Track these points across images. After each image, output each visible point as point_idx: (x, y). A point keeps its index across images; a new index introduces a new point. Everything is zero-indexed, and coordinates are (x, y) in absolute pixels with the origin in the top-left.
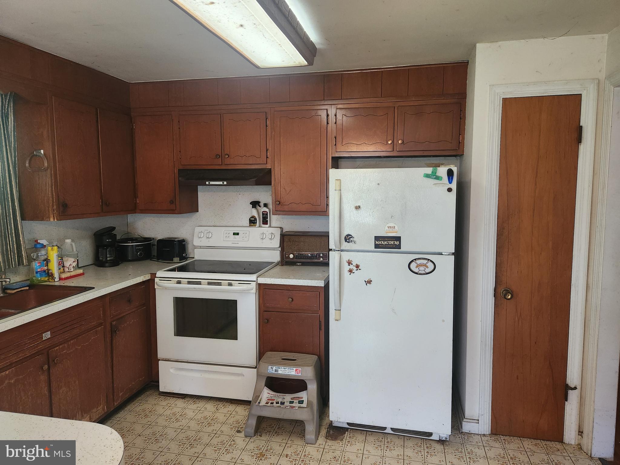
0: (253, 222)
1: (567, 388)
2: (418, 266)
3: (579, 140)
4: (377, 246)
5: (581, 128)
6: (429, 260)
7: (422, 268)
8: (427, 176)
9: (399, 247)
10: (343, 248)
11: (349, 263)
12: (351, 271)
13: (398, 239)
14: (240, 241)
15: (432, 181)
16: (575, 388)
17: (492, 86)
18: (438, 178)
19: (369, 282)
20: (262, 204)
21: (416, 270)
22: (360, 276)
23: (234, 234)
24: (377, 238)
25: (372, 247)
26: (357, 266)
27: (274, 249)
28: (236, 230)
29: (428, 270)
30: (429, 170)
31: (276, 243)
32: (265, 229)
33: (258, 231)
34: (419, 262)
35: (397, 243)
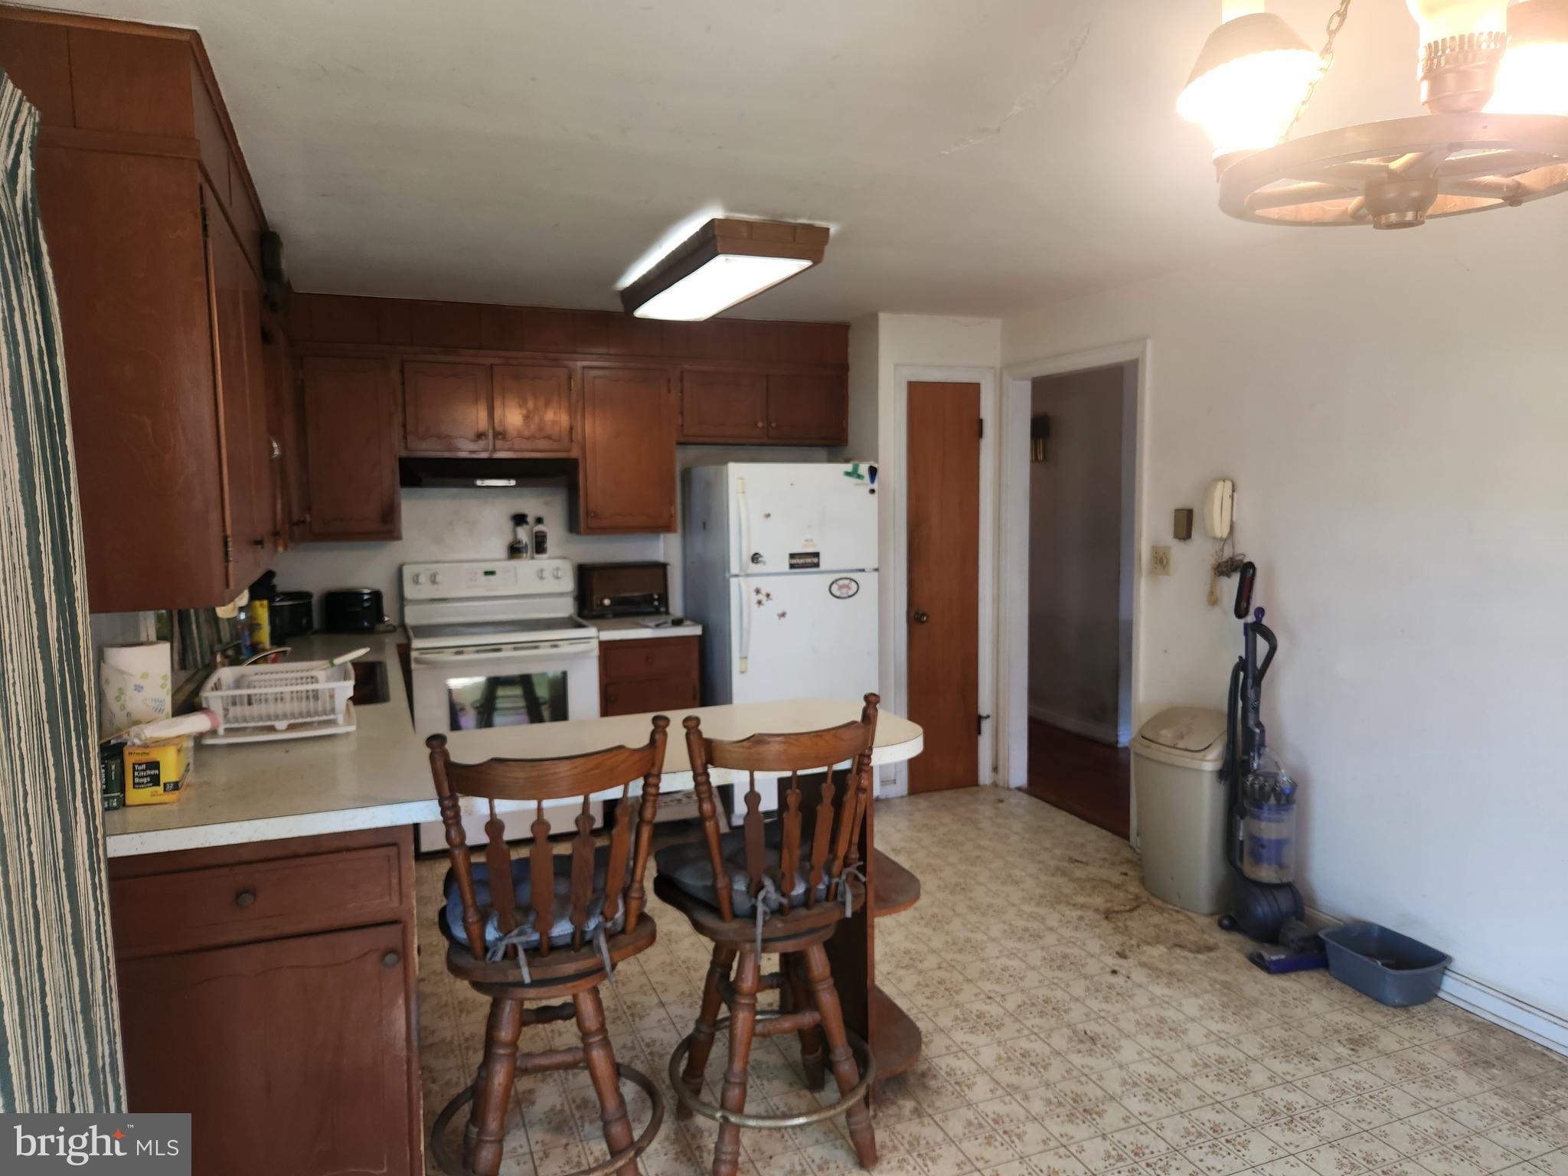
0: (515, 550)
1: (980, 718)
2: (841, 587)
3: (980, 434)
4: (792, 566)
5: (981, 420)
6: (851, 579)
7: (844, 590)
8: (848, 474)
9: (817, 565)
10: (749, 571)
11: (758, 591)
12: (760, 602)
13: (817, 555)
14: (498, 586)
15: (853, 480)
16: (988, 717)
17: (896, 366)
18: (860, 477)
19: (783, 615)
20: (530, 519)
21: (837, 593)
22: (771, 608)
23: (487, 573)
24: (792, 556)
25: (786, 567)
26: (768, 595)
27: (561, 595)
28: (489, 567)
29: (851, 592)
30: (849, 467)
31: (568, 584)
32: (542, 562)
33: (527, 566)
34: (841, 582)
35: (815, 560)
